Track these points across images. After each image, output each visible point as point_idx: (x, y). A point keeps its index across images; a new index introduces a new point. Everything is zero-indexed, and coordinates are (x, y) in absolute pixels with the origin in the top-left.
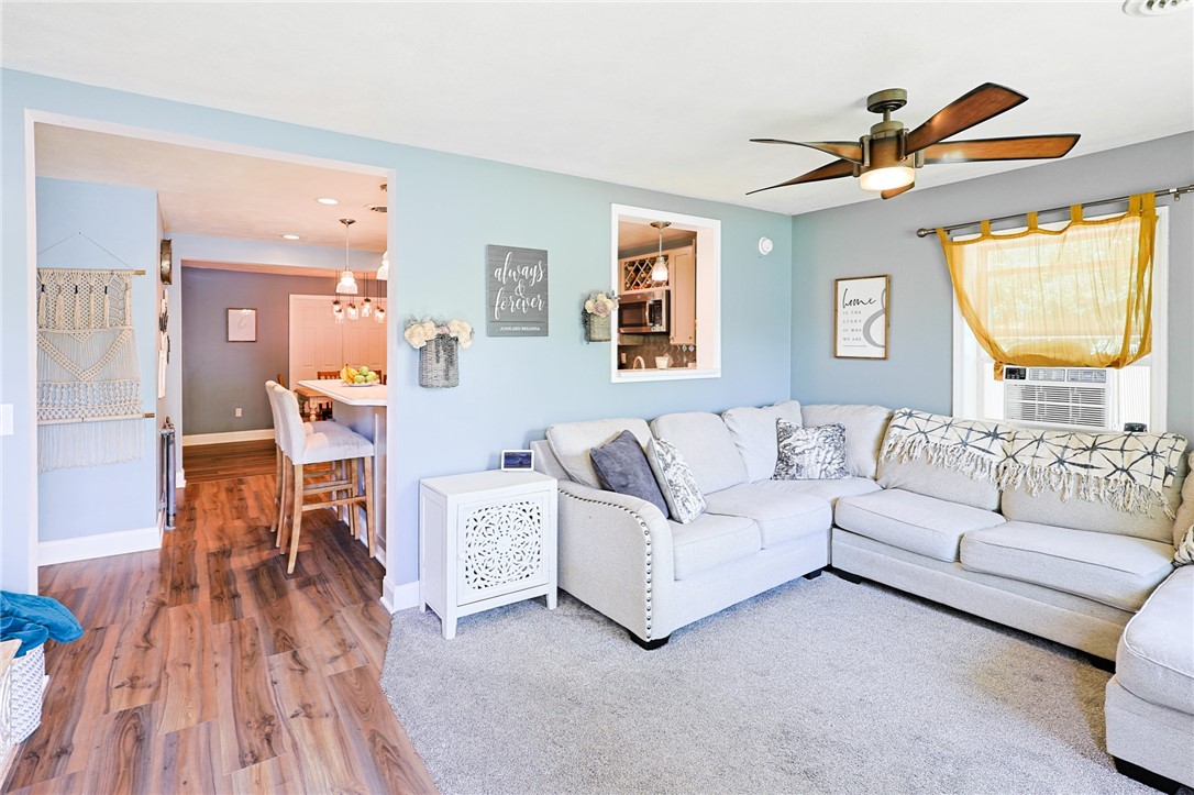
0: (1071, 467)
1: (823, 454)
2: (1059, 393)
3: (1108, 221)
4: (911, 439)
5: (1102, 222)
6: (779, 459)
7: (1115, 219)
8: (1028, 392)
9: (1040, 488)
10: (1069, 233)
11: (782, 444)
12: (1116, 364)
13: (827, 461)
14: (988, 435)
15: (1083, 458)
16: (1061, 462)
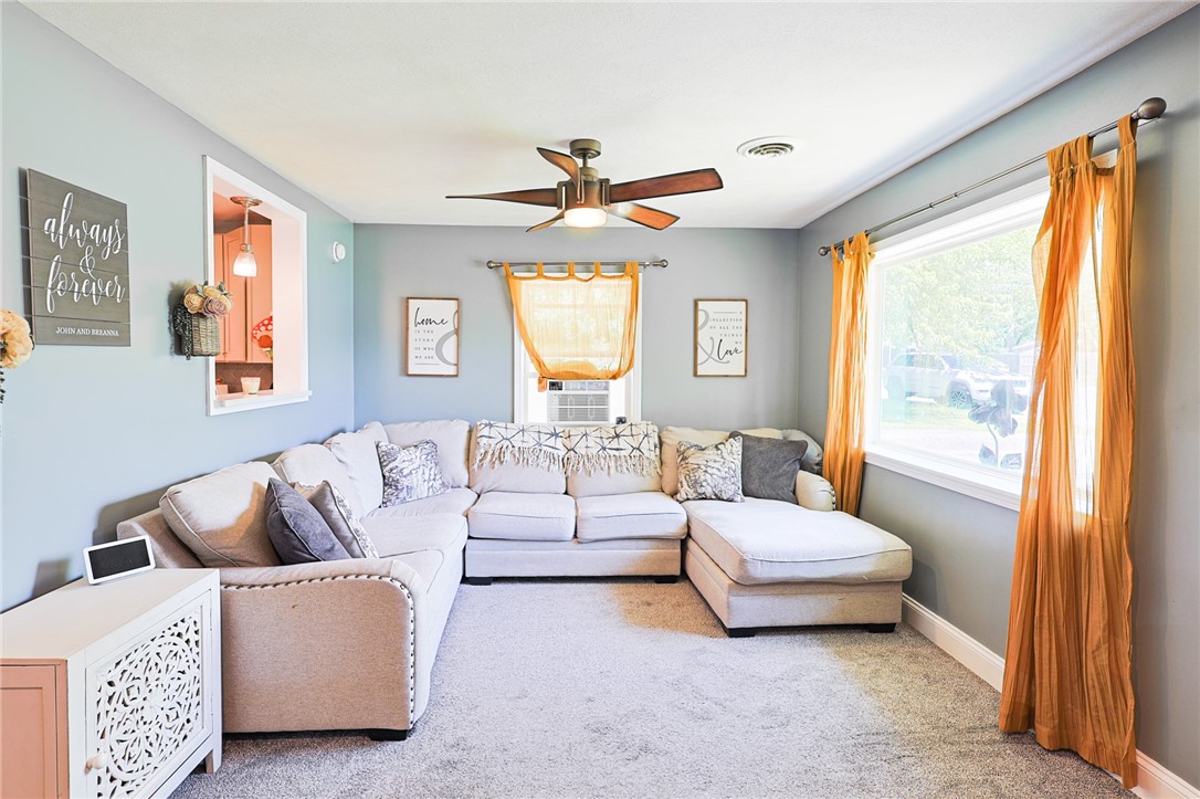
0: (610, 451)
1: (427, 471)
2: (582, 400)
3: (614, 277)
4: (499, 446)
5: (611, 277)
6: (385, 484)
7: (618, 277)
8: (563, 400)
9: (595, 470)
10: (593, 281)
11: (388, 468)
12: (614, 377)
13: (432, 477)
14: (552, 435)
15: (615, 444)
16: (604, 449)
